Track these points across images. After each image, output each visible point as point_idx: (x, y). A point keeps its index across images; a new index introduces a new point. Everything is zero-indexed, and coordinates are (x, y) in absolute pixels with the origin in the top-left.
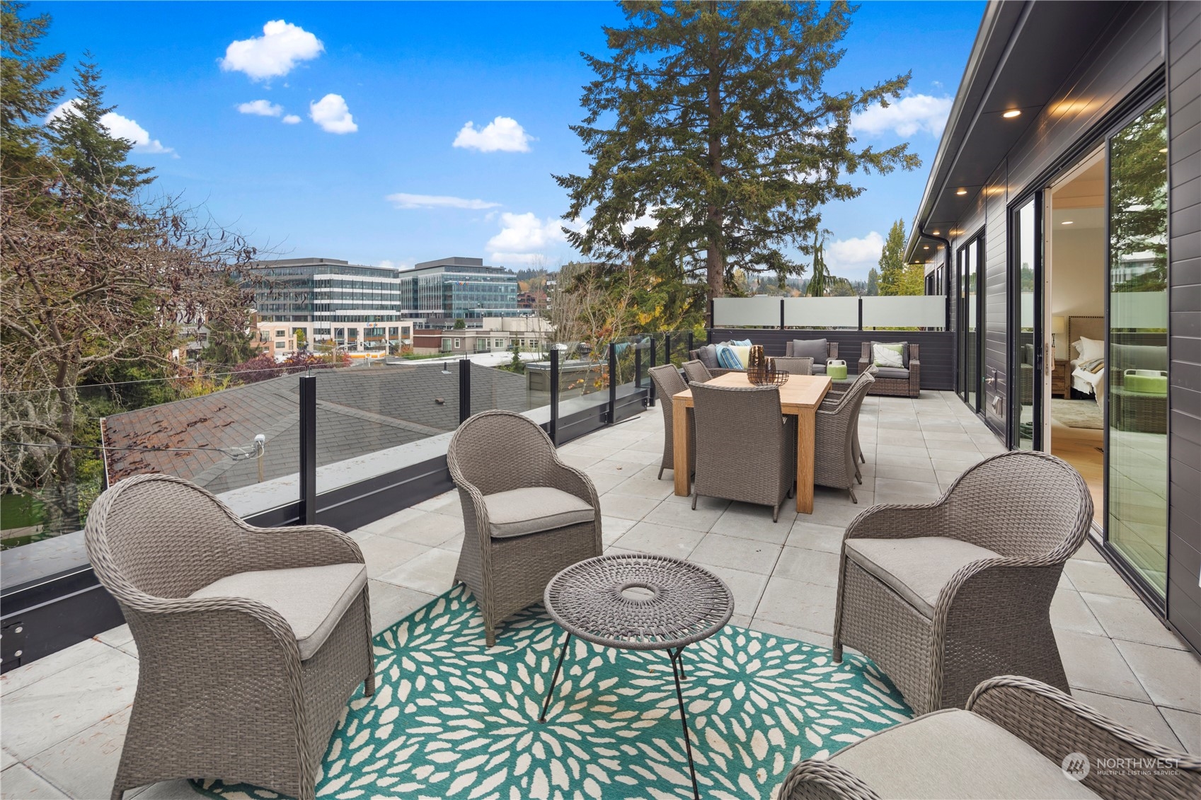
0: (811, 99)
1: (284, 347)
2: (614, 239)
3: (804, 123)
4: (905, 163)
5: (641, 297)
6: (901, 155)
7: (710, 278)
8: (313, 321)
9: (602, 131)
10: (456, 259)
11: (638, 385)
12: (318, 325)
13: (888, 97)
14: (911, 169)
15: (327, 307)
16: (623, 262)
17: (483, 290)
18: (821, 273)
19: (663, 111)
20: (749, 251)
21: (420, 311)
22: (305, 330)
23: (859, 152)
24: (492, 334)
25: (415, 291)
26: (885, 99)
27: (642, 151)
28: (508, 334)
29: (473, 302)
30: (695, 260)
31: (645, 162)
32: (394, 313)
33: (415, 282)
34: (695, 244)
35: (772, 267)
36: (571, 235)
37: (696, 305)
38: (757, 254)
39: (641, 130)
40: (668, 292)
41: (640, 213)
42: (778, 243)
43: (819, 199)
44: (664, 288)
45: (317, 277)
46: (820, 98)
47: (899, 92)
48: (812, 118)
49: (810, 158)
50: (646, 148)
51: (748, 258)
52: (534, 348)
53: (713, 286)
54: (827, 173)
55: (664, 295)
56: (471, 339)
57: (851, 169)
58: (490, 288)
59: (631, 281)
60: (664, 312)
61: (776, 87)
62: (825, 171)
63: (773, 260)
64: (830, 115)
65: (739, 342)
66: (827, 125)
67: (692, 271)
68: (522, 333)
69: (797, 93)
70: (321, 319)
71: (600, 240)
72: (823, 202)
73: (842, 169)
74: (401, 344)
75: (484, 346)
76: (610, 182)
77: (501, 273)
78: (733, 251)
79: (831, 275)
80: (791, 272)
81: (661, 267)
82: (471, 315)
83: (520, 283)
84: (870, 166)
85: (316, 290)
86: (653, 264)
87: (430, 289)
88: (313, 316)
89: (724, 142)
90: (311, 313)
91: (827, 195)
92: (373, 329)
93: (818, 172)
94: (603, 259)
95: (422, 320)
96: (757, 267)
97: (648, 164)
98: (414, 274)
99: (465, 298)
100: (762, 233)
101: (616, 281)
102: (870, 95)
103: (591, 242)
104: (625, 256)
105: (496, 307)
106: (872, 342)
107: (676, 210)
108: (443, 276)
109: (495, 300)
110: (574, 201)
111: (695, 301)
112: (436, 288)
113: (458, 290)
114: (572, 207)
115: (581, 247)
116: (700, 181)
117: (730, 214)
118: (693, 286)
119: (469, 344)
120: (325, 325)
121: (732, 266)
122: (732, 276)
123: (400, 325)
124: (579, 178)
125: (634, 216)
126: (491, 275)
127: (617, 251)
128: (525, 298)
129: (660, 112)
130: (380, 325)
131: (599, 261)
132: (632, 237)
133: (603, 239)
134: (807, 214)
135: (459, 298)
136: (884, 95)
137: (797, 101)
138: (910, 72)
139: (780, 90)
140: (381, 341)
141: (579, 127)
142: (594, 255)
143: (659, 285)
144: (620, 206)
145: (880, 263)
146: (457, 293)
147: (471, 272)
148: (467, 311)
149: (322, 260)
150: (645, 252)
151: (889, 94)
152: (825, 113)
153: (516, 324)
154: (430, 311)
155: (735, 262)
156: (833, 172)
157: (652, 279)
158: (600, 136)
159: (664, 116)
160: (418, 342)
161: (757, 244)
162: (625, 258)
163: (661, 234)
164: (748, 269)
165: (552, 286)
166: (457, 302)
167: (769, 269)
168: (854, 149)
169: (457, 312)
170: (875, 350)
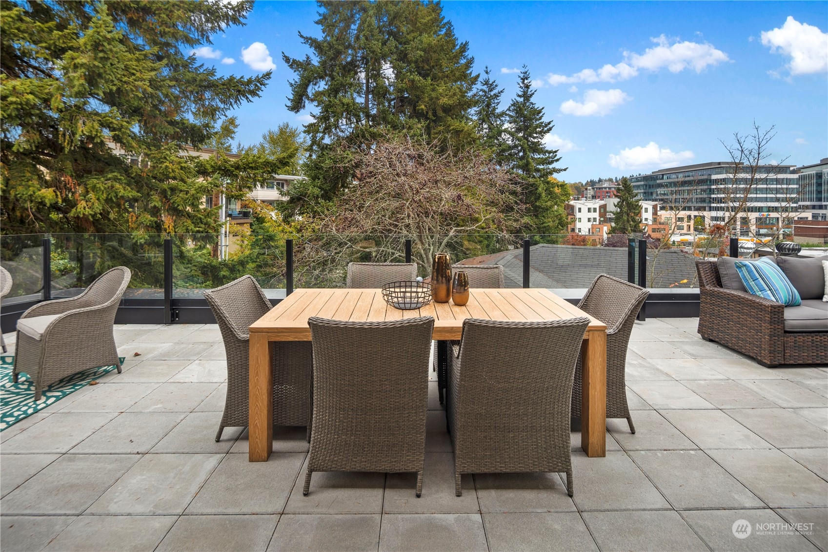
1: (683, 229)
8: (710, 210)
12: (714, 214)
15: (720, 201)
21: (824, 203)
22: (704, 217)
25: (819, 184)
33: (819, 176)
45: (714, 177)
70: (717, 209)
85: (713, 187)
88: (710, 207)
90: (709, 205)
92: (766, 218)
98: (819, 169)
120: (720, 214)
130: (774, 215)
140: (772, 229)
149: (719, 163)
160: (799, 232)
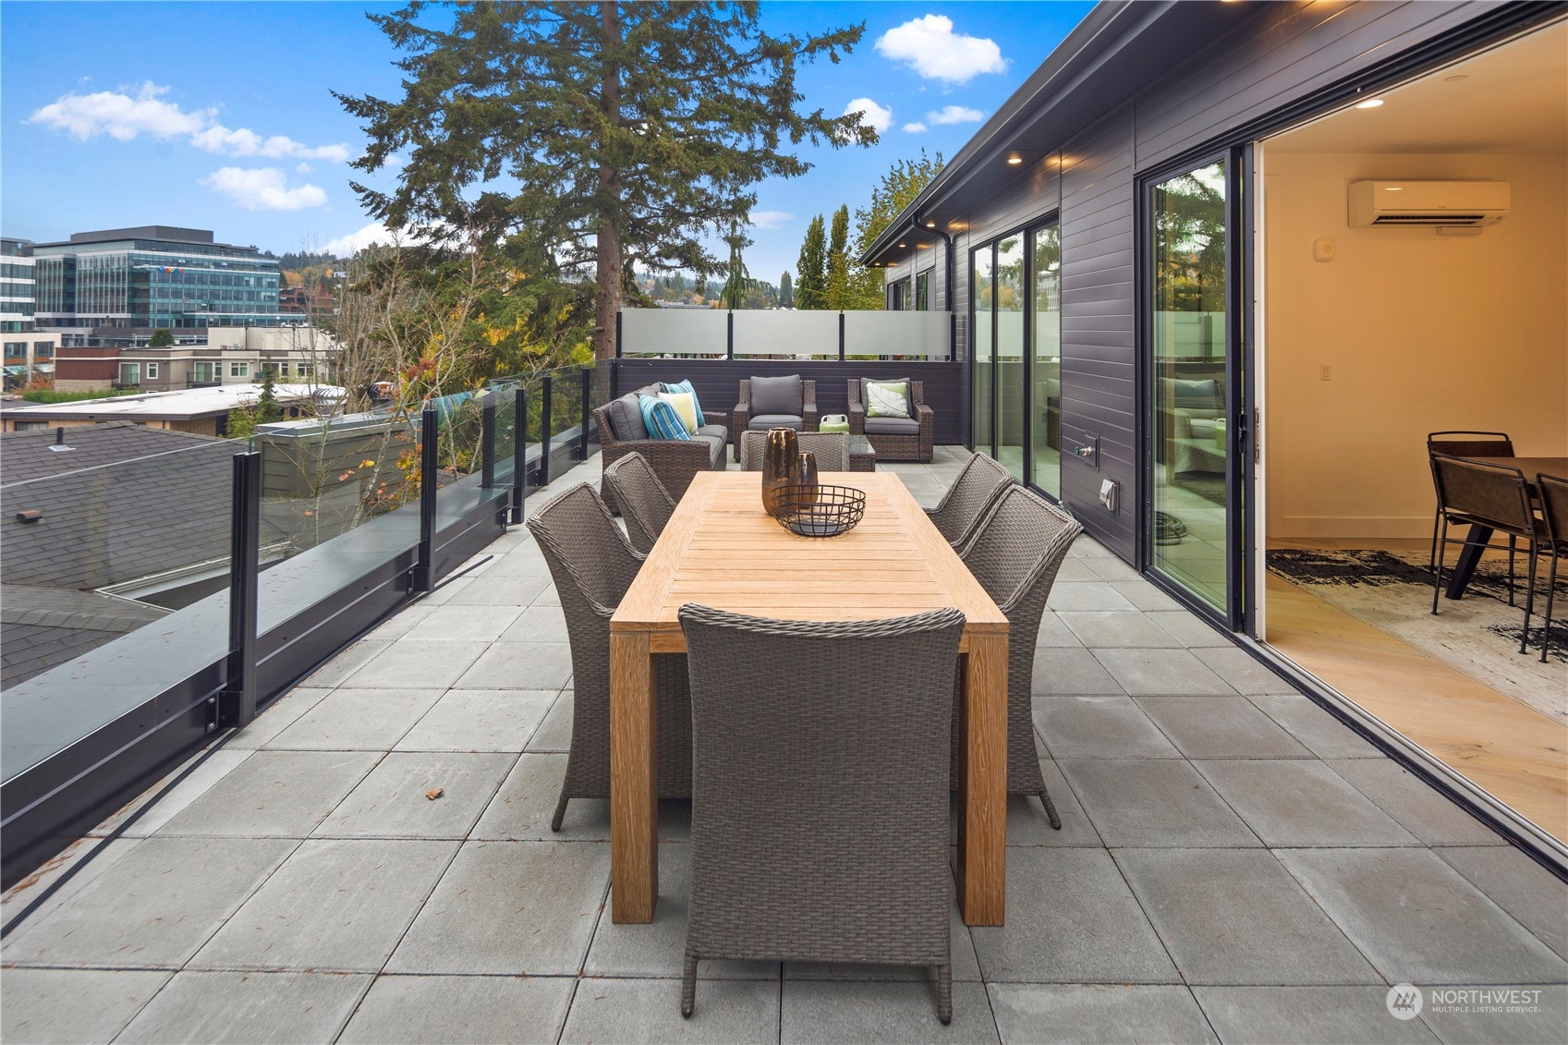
0: (744, 36)
2: (445, 206)
3: (735, 69)
4: (859, 137)
5: (492, 301)
6: (856, 126)
7: (601, 274)
9: (426, 31)
10: (158, 228)
11: (487, 483)
13: (839, 49)
14: (867, 146)
16: (462, 247)
17: (214, 283)
18: (739, 274)
19: (530, 20)
20: (654, 240)
21: (78, 316)
23: (807, 116)
24: (225, 355)
25: (70, 280)
26: (835, 51)
27: (497, 73)
28: (257, 355)
29: (192, 301)
30: (578, 248)
31: (500, 90)
32: (18, 317)
33: (70, 264)
34: (578, 225)
35: (687, 263)
36: (367, 197)
37: (579, 315)
38: (666, 244)
39: (494, 39)
40: (537, 296)
41: (492, 173)
42: (696, 231)
43: (755, 174)
44: (531, 288)
46: (756, 38)
47: (851, 45)
48: (746, 63)
49: (743, 117)
50: (504, 70)
51: (654, 250)
52: (305, 377)
53: (606, 289)
54: (765, 139)
55: (532, 300)
56: (181, 365)
57: (796, 138)
58: (227, 280)
59: (474, 276)
60: (529, 324)
61: (698, 12)
62: (762, 136)
63: (690, 255)
64: (768, 63)
65: (673, 386)
66: (763, 75)
67: (574, 264)
68: (285, 353)
69: (726, 24)
71: (421, 208)
72: (759, 179)
73: (784, 135)
74: (30, 372)
75: (208, 374)
76: (440, 116)
77: (250, 256)
78: (635, 238)
79: (751, 278)
80: (711, 272)
81: (526, 254)
82: (187, 323)
83: (285, 273)
84: (820, 135)
86: (513, 249)
87: (101, 277)
89: (623, 78)
91: (765, 170)
93: (750, 138)
94: (426, 239)
95: (84, 331)
96: (667, 263)
97: (506, 94)
98: (68, 251)
99: (177, 294)
100: (677, 216)
101: (447, 275)
102: (818, 43)
103: (405, 210)
104: (465, 236)
105: (238, 310)
106: (864, 379)
107: (554, 168)
108: (130, 257)
109: (236, 298)
110: (374, 141)
111: (578, 309)
112: (117, 277)
113: (162, 280)
114: (370, 149)
115: (386, 217)
116: (592, 125)
117: (629, 185)
118: (576, 287)
119: (176, 372)
121: (632, 259)
122: (631, 275)
123: (31, 339)
124: (382, 104)
125: (480, 175)
126: (230, 258)
127: (450, 228)
128: (295, 296)
129: (526, 22)
131: (418, 243)
132: (477, 207)
133: (426, 206)
134: (735, 194)
135: (163, 294)
136: (834, 46)
137: (728, 35)
138: (864, 23)
139: (704, 17)
141: (384, 18)
142: (410, 232)
143: (521, 284)
144: (458, 153)
145: (798, 265)
146: (160, 285)
147: (188, 252)
148: (179, 316)
150: (500, 232)
151: (840, 45)
152: (762, 58)
153: (270, 339)
154: (103, 315)
155: (636, 254)
156: (771, 140)
157: (511, 275)
158: (423, 38)
159: (533, 28)
160: (64, 371)
161: (666, 231)
162: (463, 241)
163: (525, 208)
164: (653, 265)
165: (337, 280)
166: (160, 300)
167: (683, 265)
168: (801, 110)
169: (159, 317)
170: (869, 392)
